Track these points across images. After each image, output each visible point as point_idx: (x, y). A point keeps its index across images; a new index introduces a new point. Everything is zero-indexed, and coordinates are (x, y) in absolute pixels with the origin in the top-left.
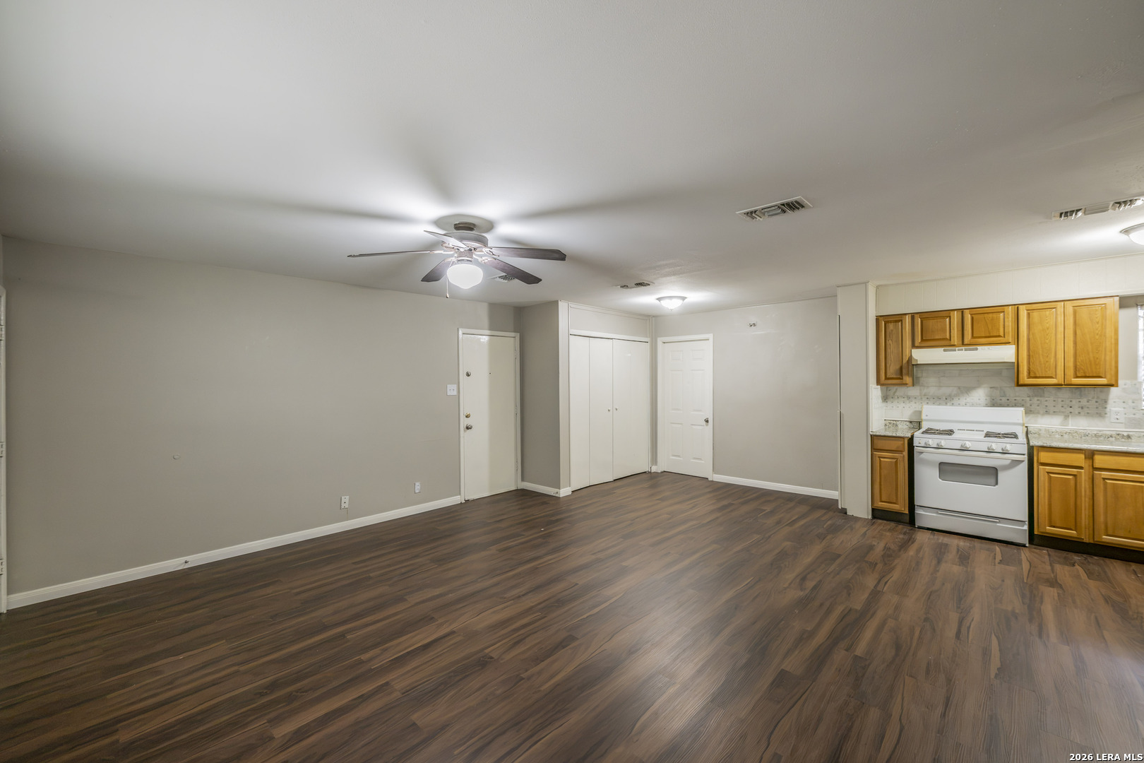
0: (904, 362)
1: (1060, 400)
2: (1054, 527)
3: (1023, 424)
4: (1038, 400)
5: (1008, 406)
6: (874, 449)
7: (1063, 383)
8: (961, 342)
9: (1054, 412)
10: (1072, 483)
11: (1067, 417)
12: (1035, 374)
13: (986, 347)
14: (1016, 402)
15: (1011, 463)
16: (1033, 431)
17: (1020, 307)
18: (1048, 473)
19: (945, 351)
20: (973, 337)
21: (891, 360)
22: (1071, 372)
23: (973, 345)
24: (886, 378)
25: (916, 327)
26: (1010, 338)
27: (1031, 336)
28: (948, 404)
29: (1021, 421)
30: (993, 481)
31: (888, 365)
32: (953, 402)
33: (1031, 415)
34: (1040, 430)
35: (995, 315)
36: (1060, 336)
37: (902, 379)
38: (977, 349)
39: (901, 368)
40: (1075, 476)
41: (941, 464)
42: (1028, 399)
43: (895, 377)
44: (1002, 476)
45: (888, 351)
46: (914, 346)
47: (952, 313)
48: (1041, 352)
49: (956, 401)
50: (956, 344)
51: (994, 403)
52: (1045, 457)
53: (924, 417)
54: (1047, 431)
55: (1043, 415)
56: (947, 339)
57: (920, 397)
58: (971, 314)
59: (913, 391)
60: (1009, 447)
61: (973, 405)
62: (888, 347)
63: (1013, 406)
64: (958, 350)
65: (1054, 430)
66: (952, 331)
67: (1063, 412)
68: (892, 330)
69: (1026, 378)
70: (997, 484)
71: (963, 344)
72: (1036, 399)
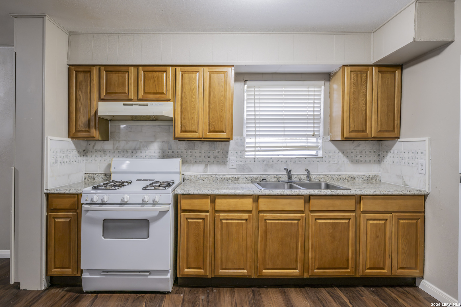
0: (92, 114)
1: (203, 151)
2: (190, 268)
3: (180, 173)
4: (191, 152)
5: (173, 157)
6: (49, 209)
7: (202, 137)
8: (136, 98)
9: (200, 161)
10: (202, 226)
11: (206, 165)
12: (185, 128)
13: (154, 103)
14: (178, 154)
15: (159, 214)
16: (187, 178)
17: (177, 68)
18: (187, 218)
19: (124, 104)
20: (145, 93)
21: (80, 112)
22: (206, 127)
23: (144, 100)
24: (76, 131)
25: (102, 80)
26: (169, 96)
27: (183, 95)
28: (134, 157)
29: (178, 170)
30: (145, 233)
31: (78, 118)
32: (136, 155)
33: (187, 165)
34: (191, 176)
35: (160, 74)
36: (201, 96)
37: (90, 132)
38: (147, 105)
39: (89, 121)
40: (203, 219)
41: (105, 221)
42: (185, 151)
43: (83, 129)
44: (153, 227)
45: (78, 101)
46: (100, 99)
47: (130, 68)
48: (189, 110)
49: (139, 154)
50: (133, 99)
51: (165, 155)
52: (185, 204)
53: (112, 170)
54: (195, 177)
55: (194, 164)
56: (125, 93)
57: (113, 152)
58: (144, 71)
59: (108, 145)
60: (158, 198)
61: (150, 157)
62: (78, 98)
63: (176, 158)
64: (135, 105)
65: (199, 176)
66: (129, 85)
67: (204, 161)
68: (82, 81)
69: (179, 132)
70: (148, 237)
71: (139, 100)
72: (190, 151)
